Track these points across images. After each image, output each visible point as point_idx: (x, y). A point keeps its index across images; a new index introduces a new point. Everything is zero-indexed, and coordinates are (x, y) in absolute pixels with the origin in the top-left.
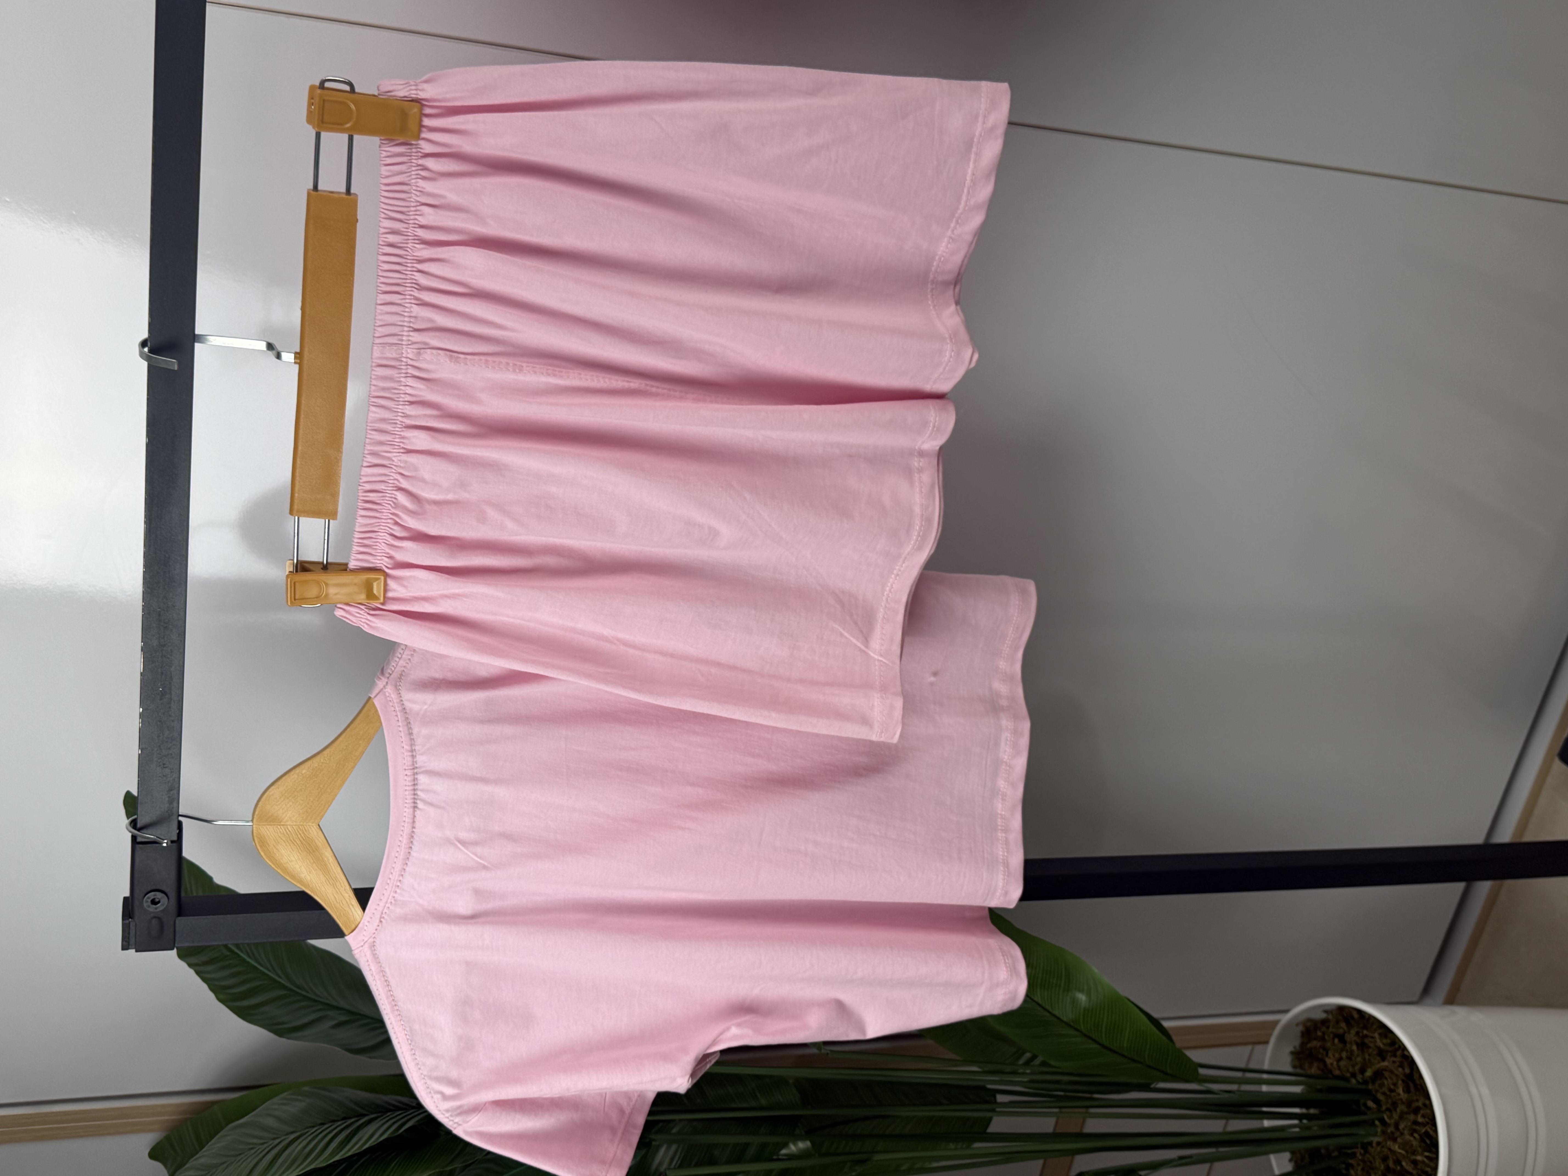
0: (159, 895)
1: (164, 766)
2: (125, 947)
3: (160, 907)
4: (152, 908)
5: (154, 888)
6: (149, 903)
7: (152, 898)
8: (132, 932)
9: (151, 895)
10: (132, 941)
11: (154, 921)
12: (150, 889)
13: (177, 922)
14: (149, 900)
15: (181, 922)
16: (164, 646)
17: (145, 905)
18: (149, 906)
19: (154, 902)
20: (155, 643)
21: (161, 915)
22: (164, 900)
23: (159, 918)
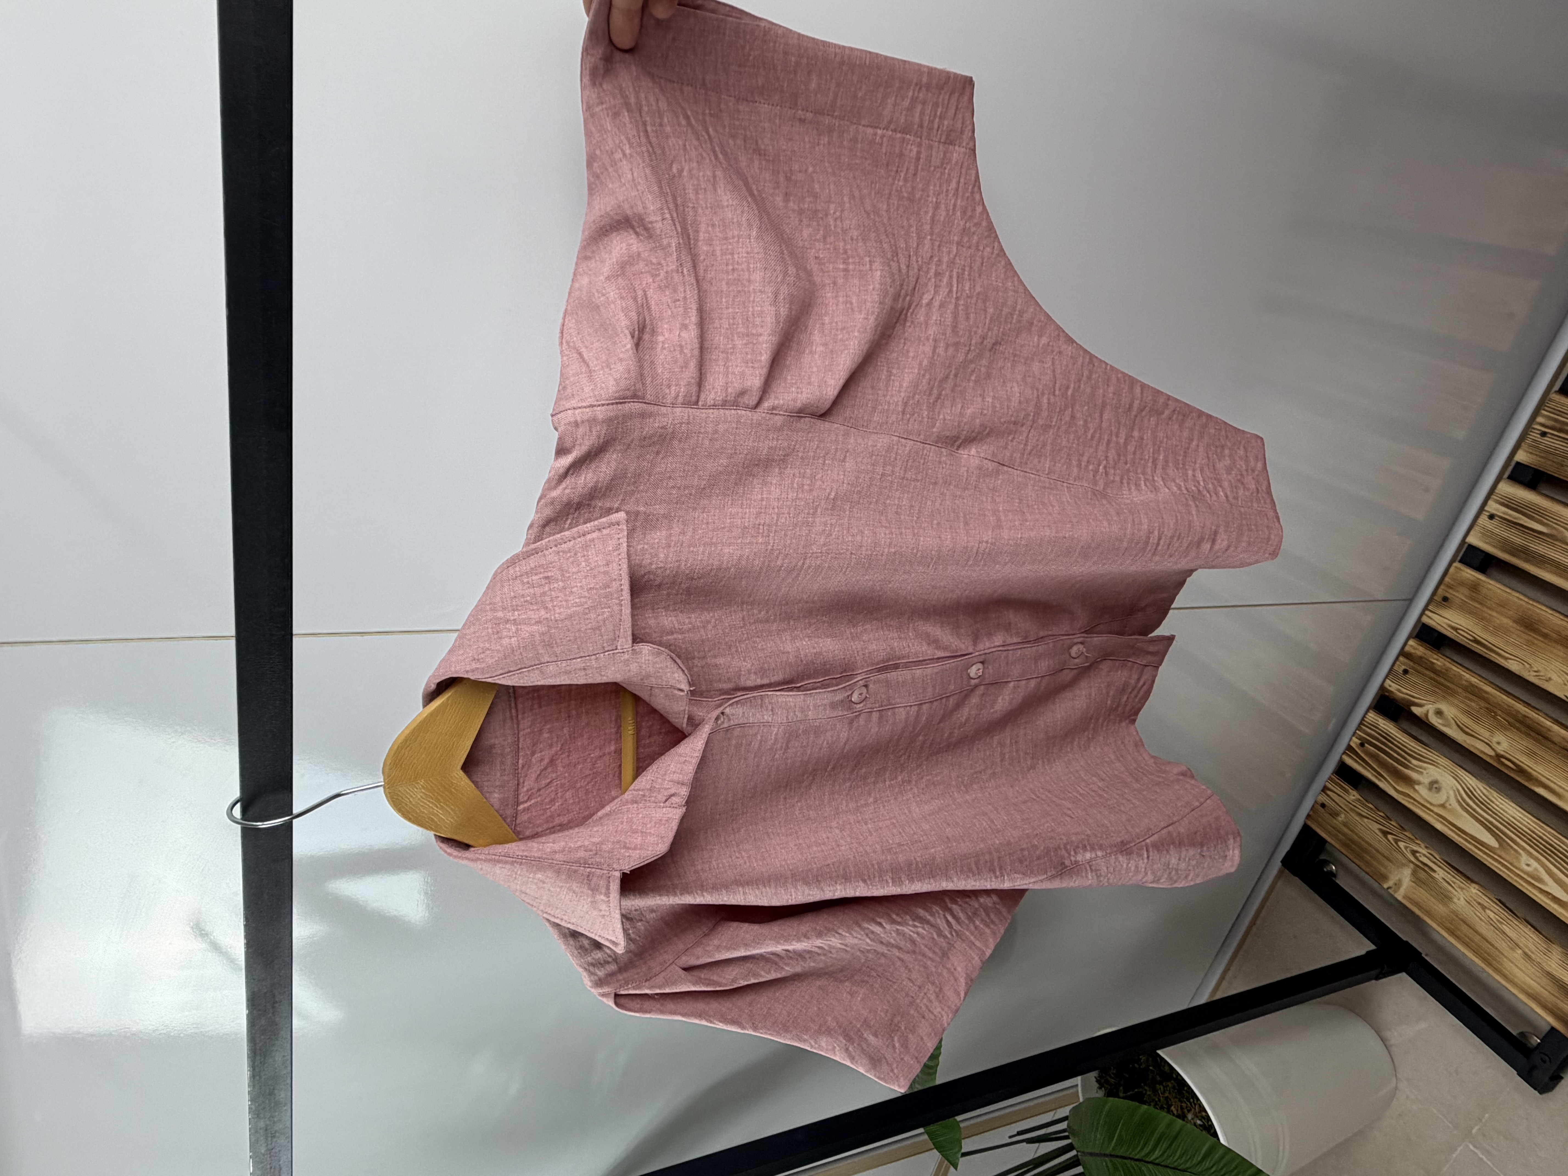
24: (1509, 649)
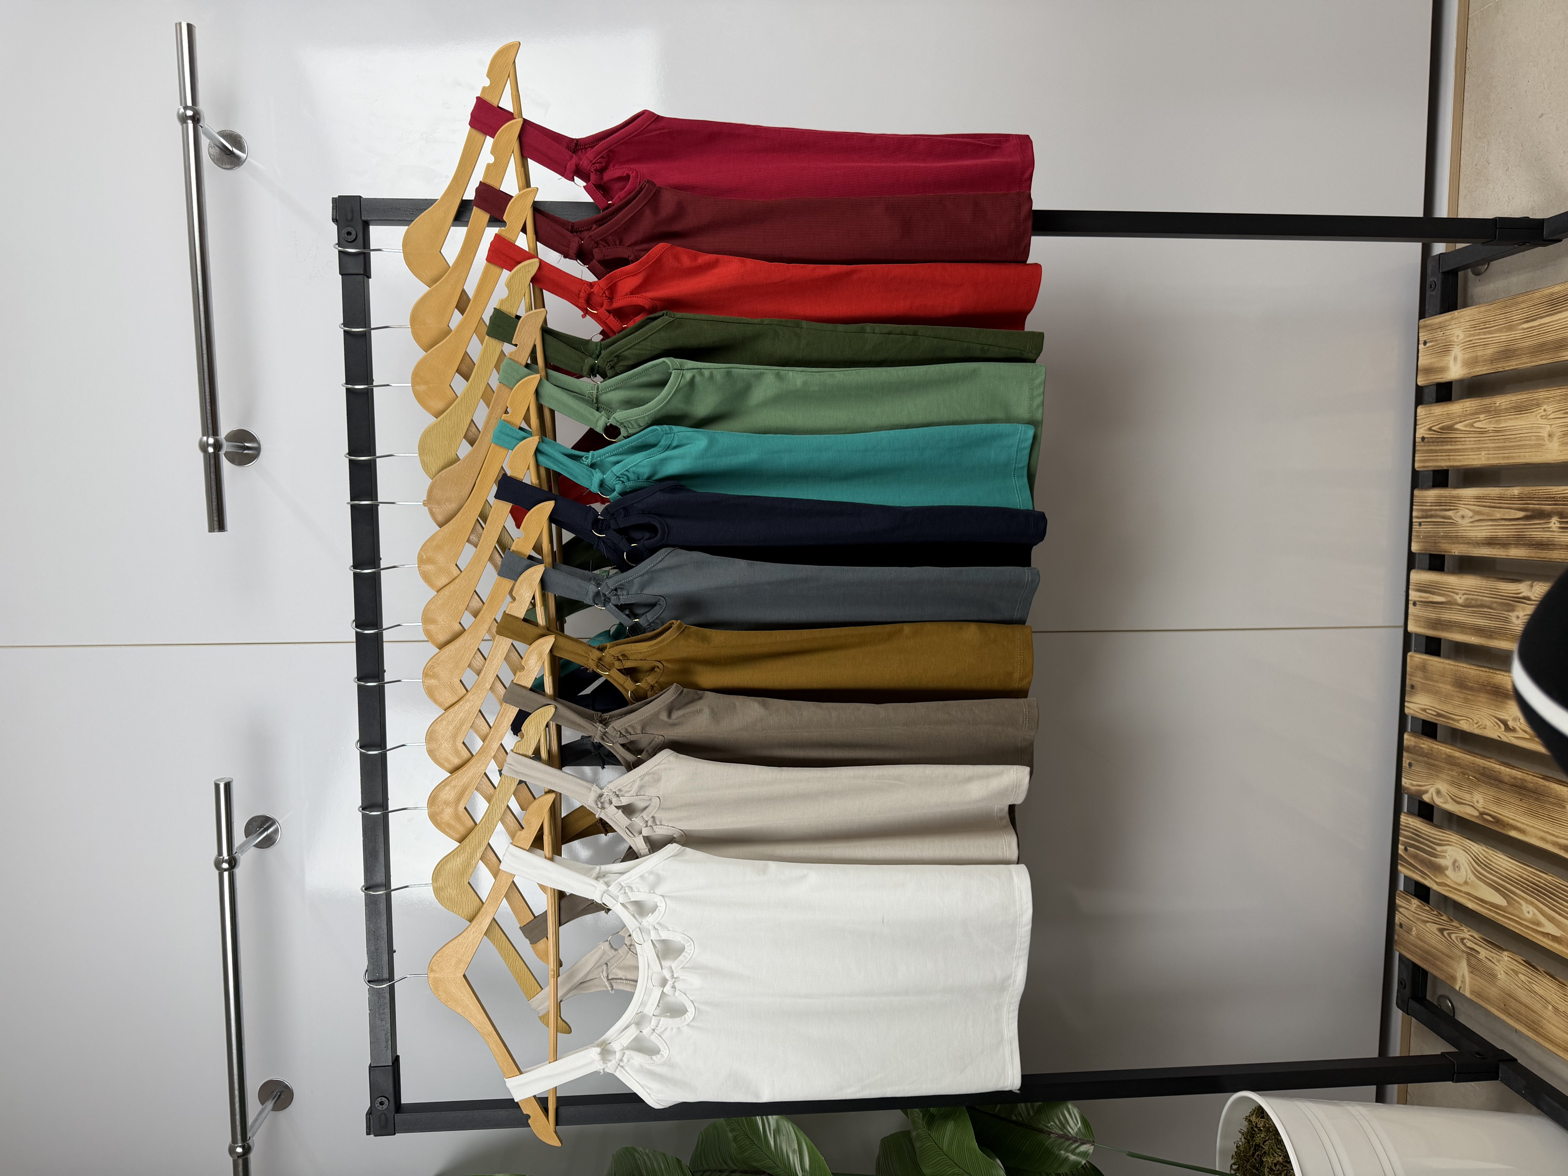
0: (384, 1099)
1: (382, 1020)
2: (368, 1133)
3: (385, 1107)
4: (380, 1107)
5: (381, 1095)
8: (372, 1124)
9: (379, 1100)
10: (372, 1130)
11: (383, 1116)
12: (379, 1096)
13: (395, 1117)
14: (378, 1103)
15: (398, 1116)
16: (377, 950)
17: (376, 1105)
18: (378, 1106)
19: (382, 1103)
20: (373, 948)
21: (386, 1112)
22: (387, 1103)
23: (385, 1114)
24: (1457, 711)
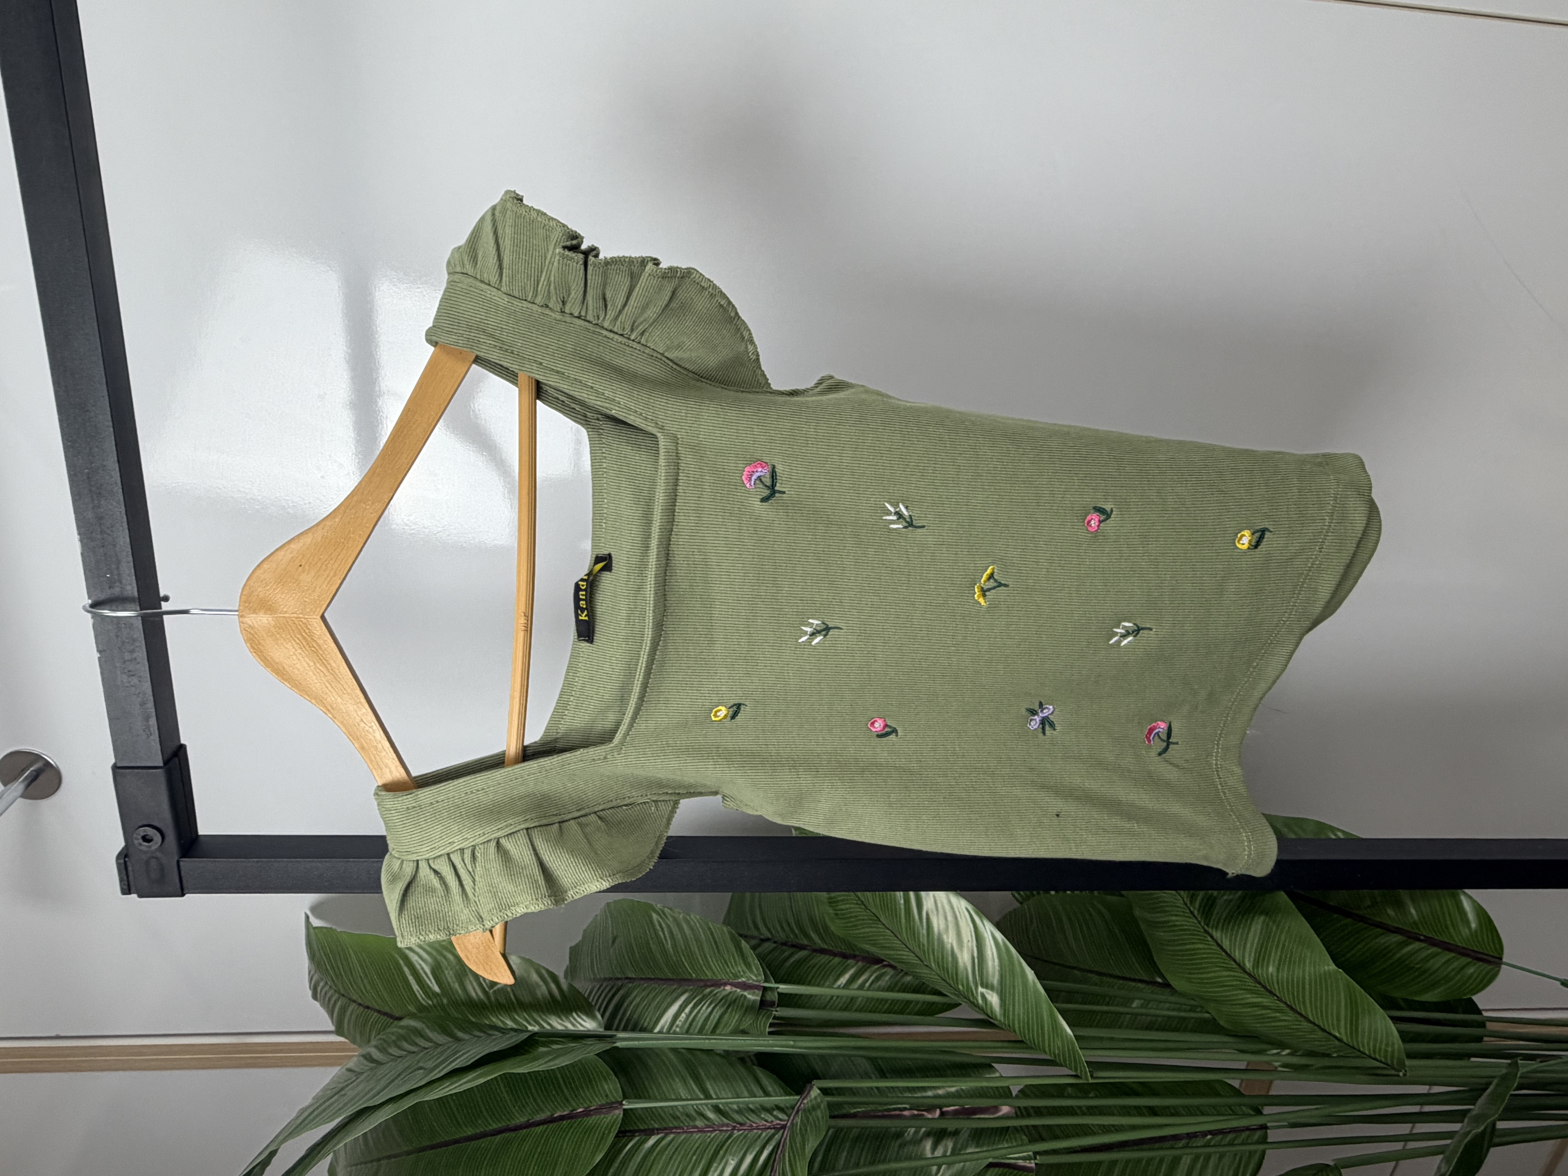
0: (150, 832)
1: (131, 674)
2: (126, 892)
3: (156, 845)
4: (145, 847)
5: (145, 823)
6: (141, 841)
7: (143, 834)
8: (131, 874)
9: (142, 831)
10: (132, 885)
11: (153, 862)
12: (140, 824)
13: (182, 864)
14: (139, 837)
15: (186, 863)
17: (136, 842)
18: (143, 845)
19: (146, 839)
21: (158, 854)
22: (157, 838)
23: (157, 858)
